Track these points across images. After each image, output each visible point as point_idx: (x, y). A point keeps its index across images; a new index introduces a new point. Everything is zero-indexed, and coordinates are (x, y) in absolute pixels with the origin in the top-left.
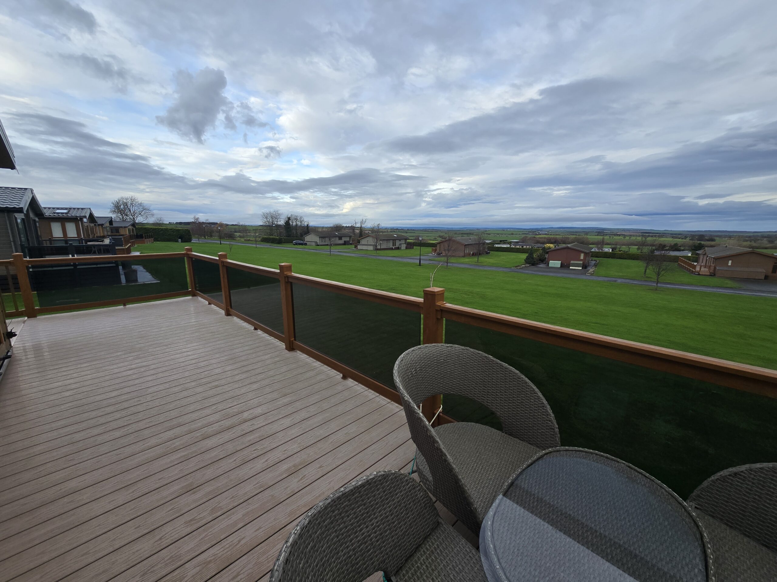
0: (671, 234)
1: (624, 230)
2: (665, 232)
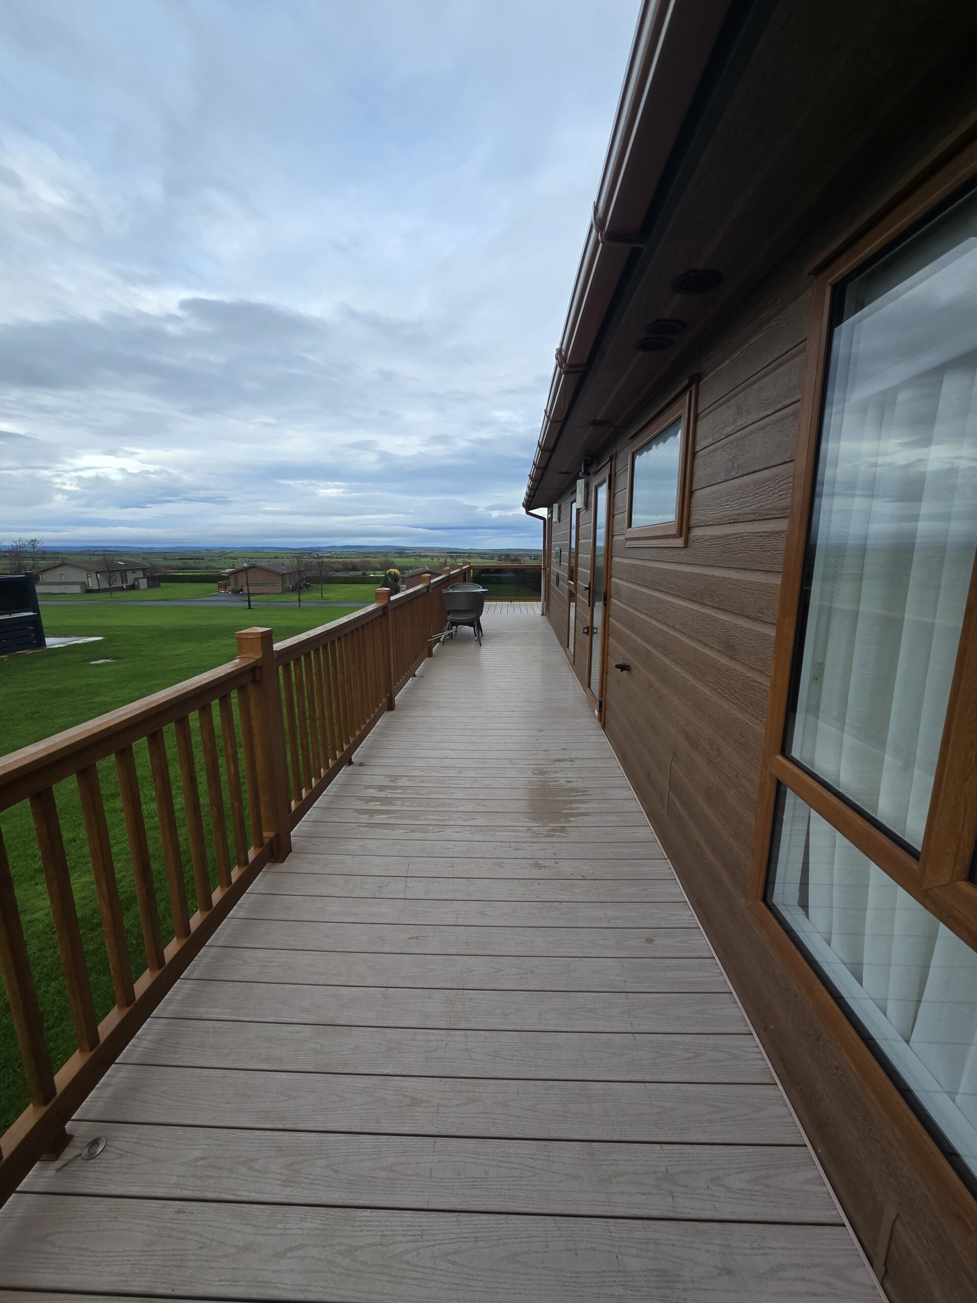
0: (478, 554)
1: (426, 549)
2: (471, 551)
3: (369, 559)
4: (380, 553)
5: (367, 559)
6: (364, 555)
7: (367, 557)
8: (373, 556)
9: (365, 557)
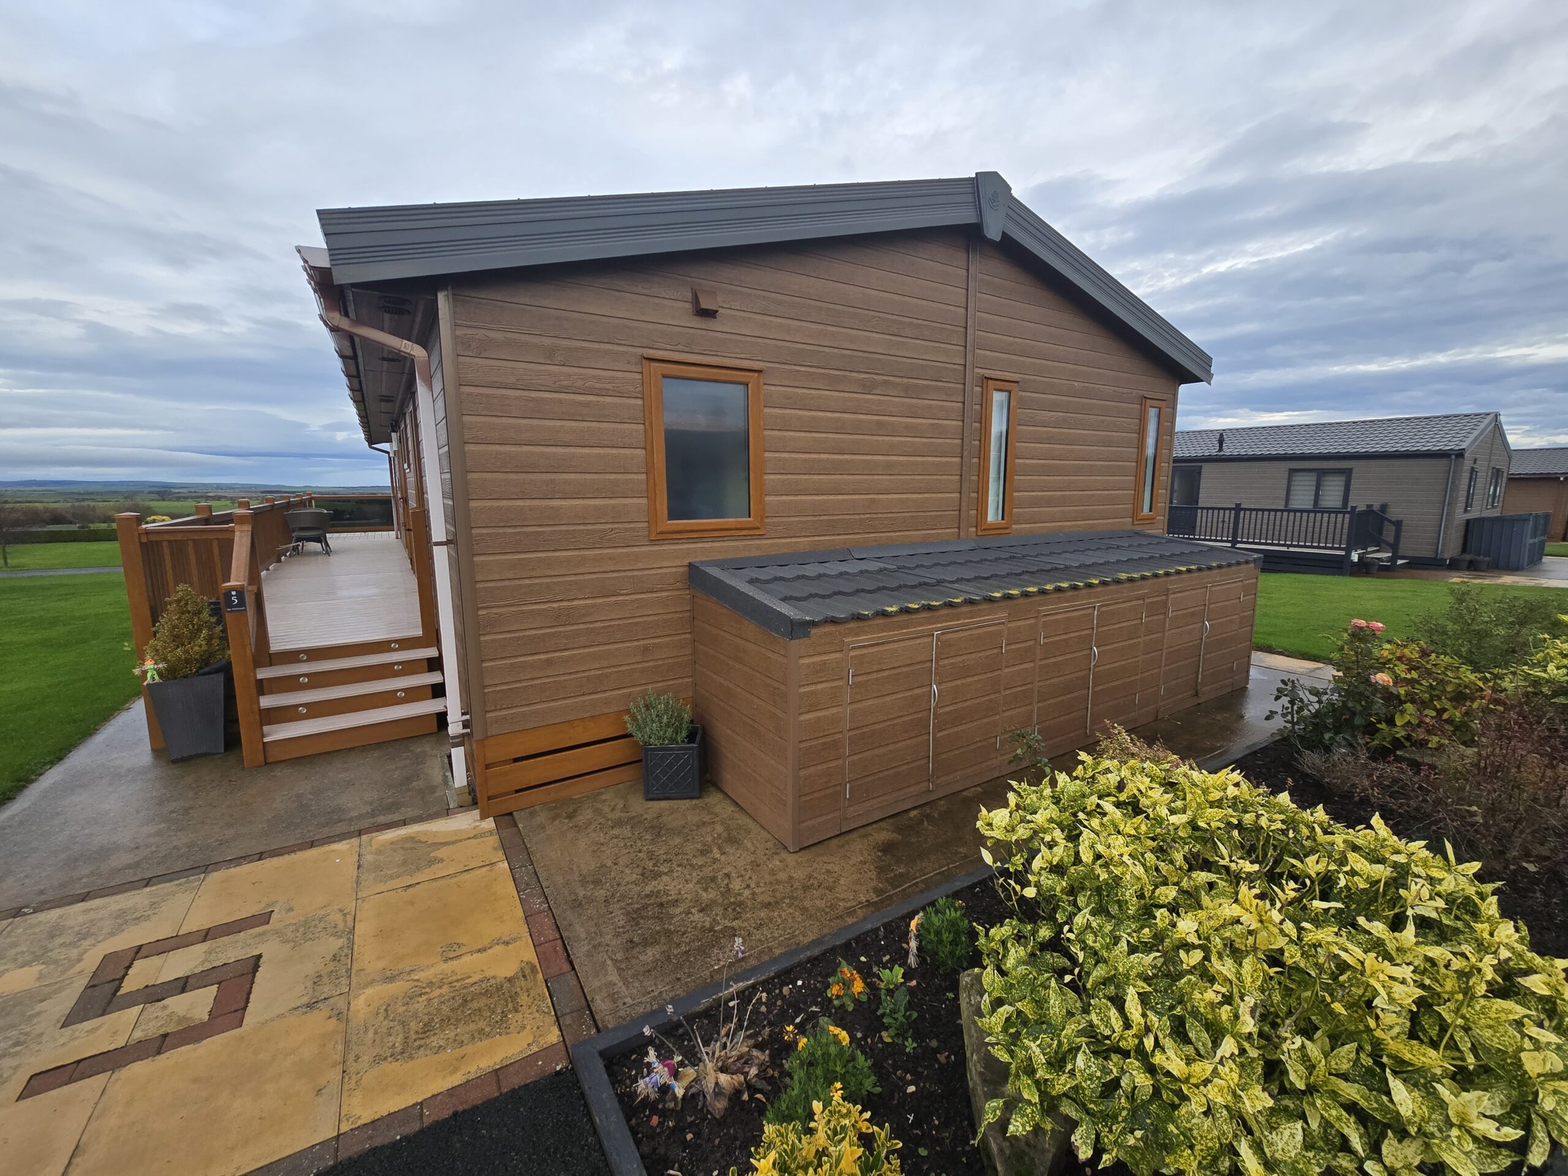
1: (219, 487)
3: (92, 504)
4: (115, 492)
5: (85, 503)
6: (77, 497)
7: (84, 500)
8: (99, 498)
9: (78, 500)
